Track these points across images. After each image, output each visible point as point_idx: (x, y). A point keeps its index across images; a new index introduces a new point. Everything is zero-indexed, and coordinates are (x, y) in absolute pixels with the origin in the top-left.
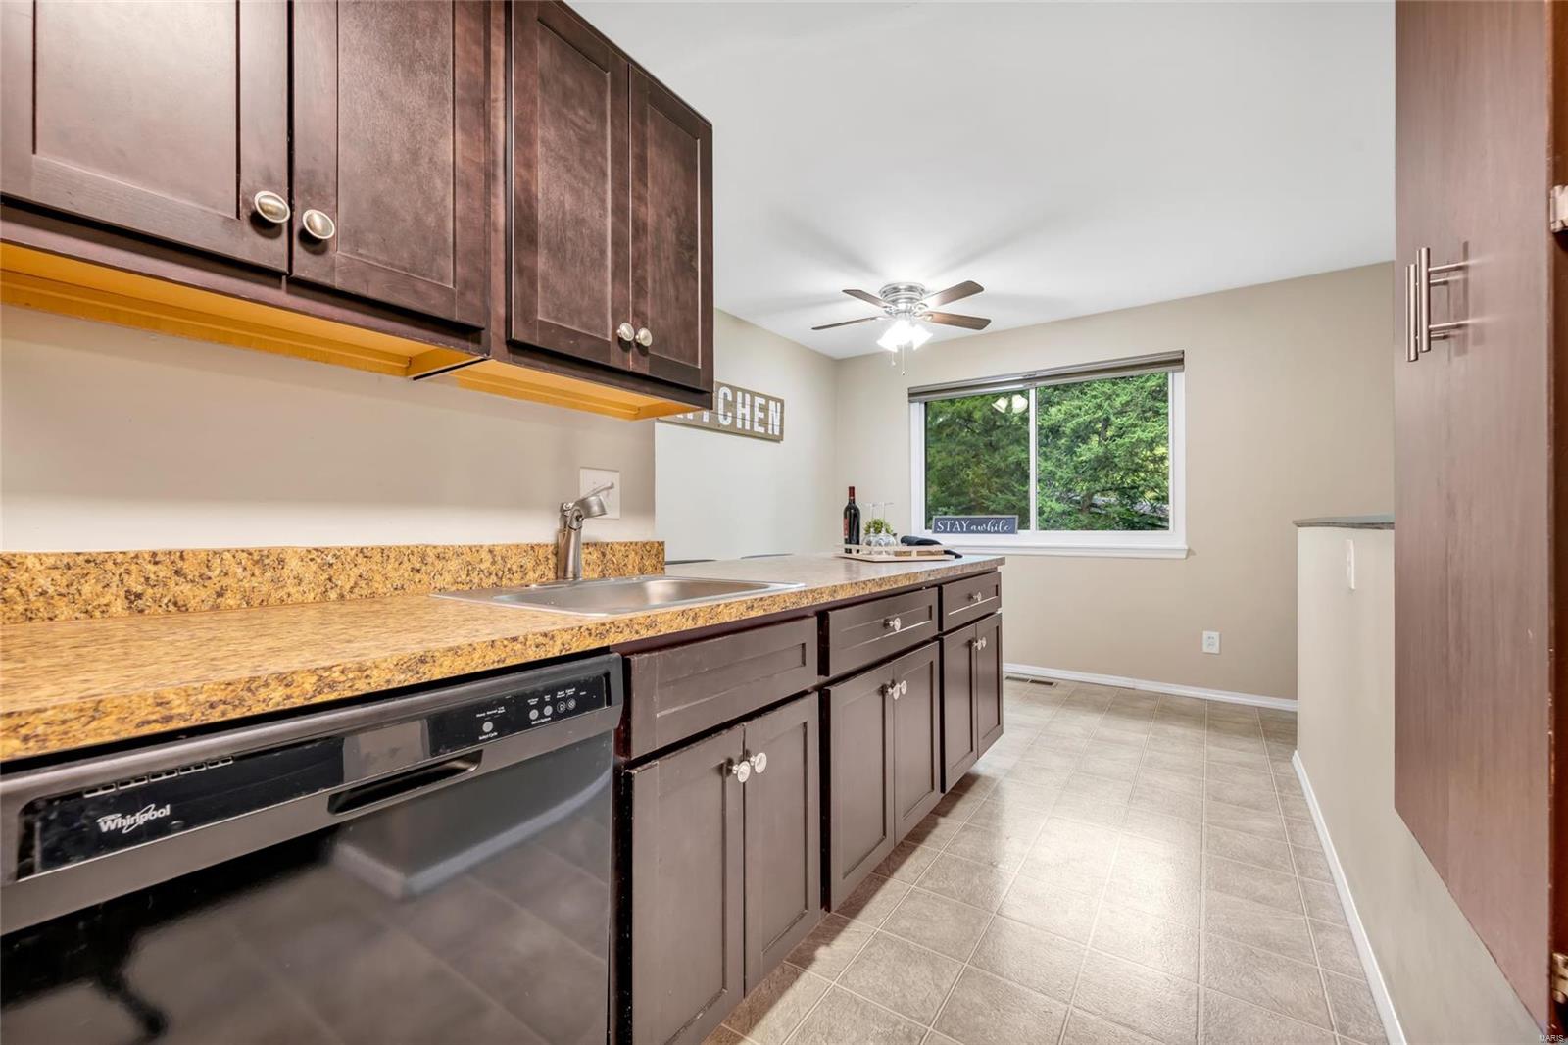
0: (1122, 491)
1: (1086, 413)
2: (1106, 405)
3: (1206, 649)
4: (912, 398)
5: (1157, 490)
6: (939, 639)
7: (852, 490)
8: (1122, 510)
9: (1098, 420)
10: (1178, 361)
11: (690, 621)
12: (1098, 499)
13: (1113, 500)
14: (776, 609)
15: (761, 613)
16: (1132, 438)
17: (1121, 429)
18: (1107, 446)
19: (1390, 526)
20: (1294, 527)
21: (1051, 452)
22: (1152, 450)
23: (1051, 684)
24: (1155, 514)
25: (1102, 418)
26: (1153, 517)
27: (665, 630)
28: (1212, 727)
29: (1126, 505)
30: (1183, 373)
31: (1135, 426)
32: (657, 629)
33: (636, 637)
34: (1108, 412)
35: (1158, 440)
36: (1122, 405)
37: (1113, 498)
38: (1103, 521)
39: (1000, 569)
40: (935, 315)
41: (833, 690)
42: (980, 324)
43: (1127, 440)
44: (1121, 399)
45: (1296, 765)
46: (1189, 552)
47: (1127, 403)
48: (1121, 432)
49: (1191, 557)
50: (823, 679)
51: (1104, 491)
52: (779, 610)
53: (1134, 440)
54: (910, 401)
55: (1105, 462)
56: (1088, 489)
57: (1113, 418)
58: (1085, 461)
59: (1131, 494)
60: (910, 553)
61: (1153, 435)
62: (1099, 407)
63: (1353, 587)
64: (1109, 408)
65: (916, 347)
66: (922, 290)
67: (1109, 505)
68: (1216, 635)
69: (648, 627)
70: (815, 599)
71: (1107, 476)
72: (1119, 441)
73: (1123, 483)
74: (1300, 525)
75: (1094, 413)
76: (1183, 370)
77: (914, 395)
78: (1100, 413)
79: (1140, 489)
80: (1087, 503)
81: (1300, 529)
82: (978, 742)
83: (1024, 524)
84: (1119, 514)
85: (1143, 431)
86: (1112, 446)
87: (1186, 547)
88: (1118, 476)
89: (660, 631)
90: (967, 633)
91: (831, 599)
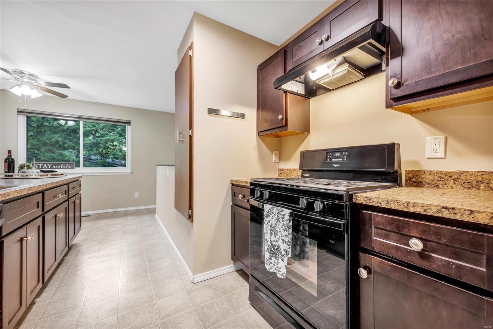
0: (102, 155)
1: (89, 127)
2: (97, 125)
3: (135, 197)
4: (18, 113)
5: (114, 155)
6: (67, 200)
7: (10, 152)
8: (102, 161)
9: (93, 130)
10: (129, 123)
11: (17, 194)
12: (93, 157)
13: (99, 158)
14: (34, 191)
15: (31, 192)
16: (107, 138)
17: (102, 135)
18: (97, 140)
19: (174, 166)
20: (156, 166)
21: (72, 139)
22: (113, 143)
23: (89, 216)
24: (113, 163)
25: (95, 130)
26: (112, 163)
27: (12, 197)
28: (138, 215)
29: (103, 159)
30: (130, 127)
31: (107, 134)
32: (10, 196)
33: (5, 199)
34: (97, 128)
35: (115, 140)
36: (103, 127)
37: (98, 157)
38: (95, 165)
39: (80, 179)
40: (43, 88)
41: (46, 215)
42: (64, 96)
43: (104, 138)
44: (102, 125)
45: (156, 217)
46: (132, 173)
47: (105, 126)
48: (102, 136)
49: (132, 174)
50: (43, 213)
51: (95, 154)
52: (35, 191)
53: (107, 139)
54: (17, 114)
55: (97, 145)
56: (89, 154)
57: (99, 130)
58: (88, 144)
59: (105, 156)
60: (47, 175)
61: (113, 138)
62: (94, 126)
63: (168, 176)
64: (98, 127)
65: (32, 97)
66: (37, 77)
67: (97, 159)
68: (138, 193)
69: (8, 196)
70: (42, 188)
71: (97, 150)
72: (101, 138)
73: (102, 152)
74: (157, 166)
75: (92, 128)
76: (130, 126)
77: (19, 112)
78: (94, 128)
79: (109, 155)
80: (88, 158)
81: (157, 167)
82: (76, 232)
83: (78, 165)
84: (101, 162)
85: (110, 136)
86: (99, 140)
87: (131, 172)
88: (100, 150)
89: (10, 197)
90: (74, 199)
91: (46, 188)
